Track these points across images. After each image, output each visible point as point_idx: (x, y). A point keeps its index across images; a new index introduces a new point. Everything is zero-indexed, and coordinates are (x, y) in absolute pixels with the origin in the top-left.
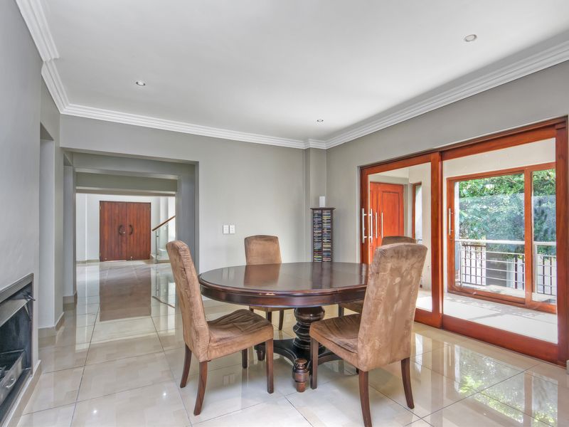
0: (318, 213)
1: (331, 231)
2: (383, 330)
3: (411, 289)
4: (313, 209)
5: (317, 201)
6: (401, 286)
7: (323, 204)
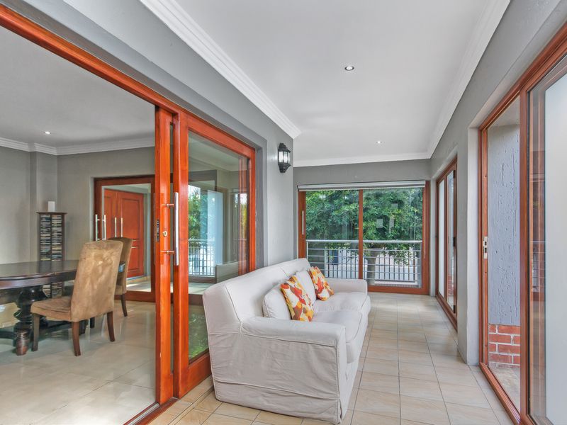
0: (45, 218)
1: (62, 234)
2: (90, 294)
3: (111, 268)
4: (40, 214)
5: (46, 205)
6: (104, 266)
7: (52, 207)
